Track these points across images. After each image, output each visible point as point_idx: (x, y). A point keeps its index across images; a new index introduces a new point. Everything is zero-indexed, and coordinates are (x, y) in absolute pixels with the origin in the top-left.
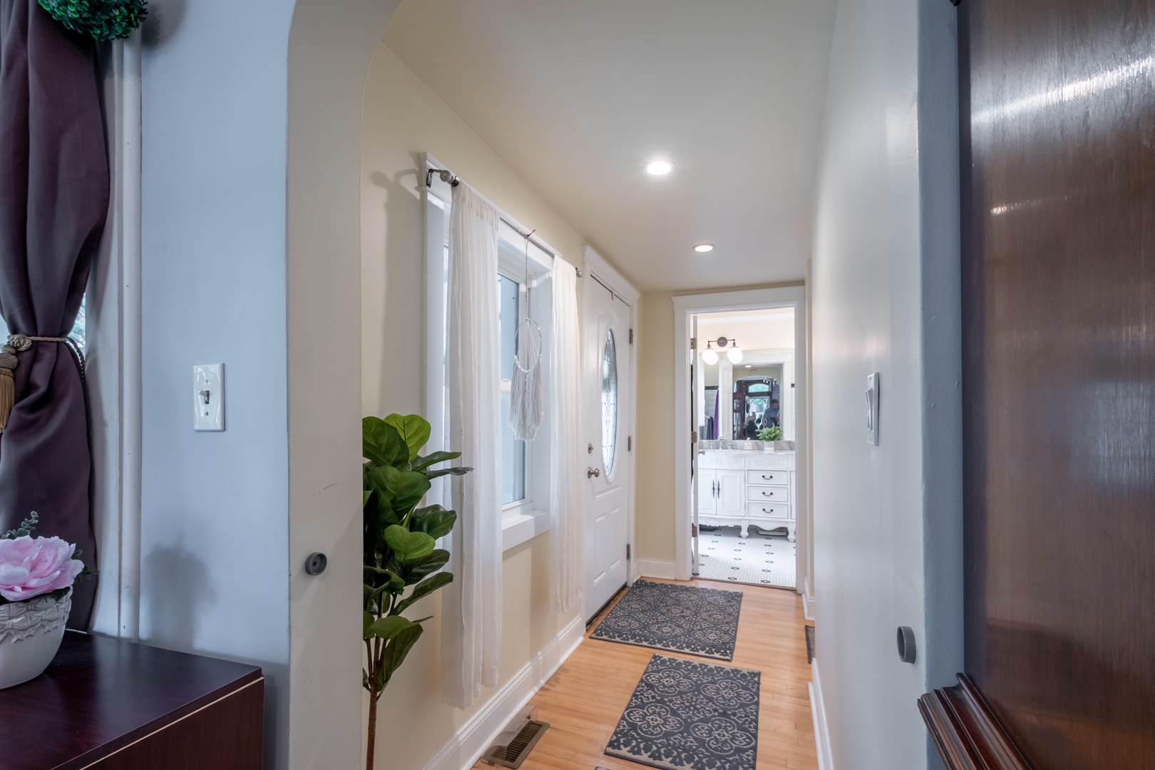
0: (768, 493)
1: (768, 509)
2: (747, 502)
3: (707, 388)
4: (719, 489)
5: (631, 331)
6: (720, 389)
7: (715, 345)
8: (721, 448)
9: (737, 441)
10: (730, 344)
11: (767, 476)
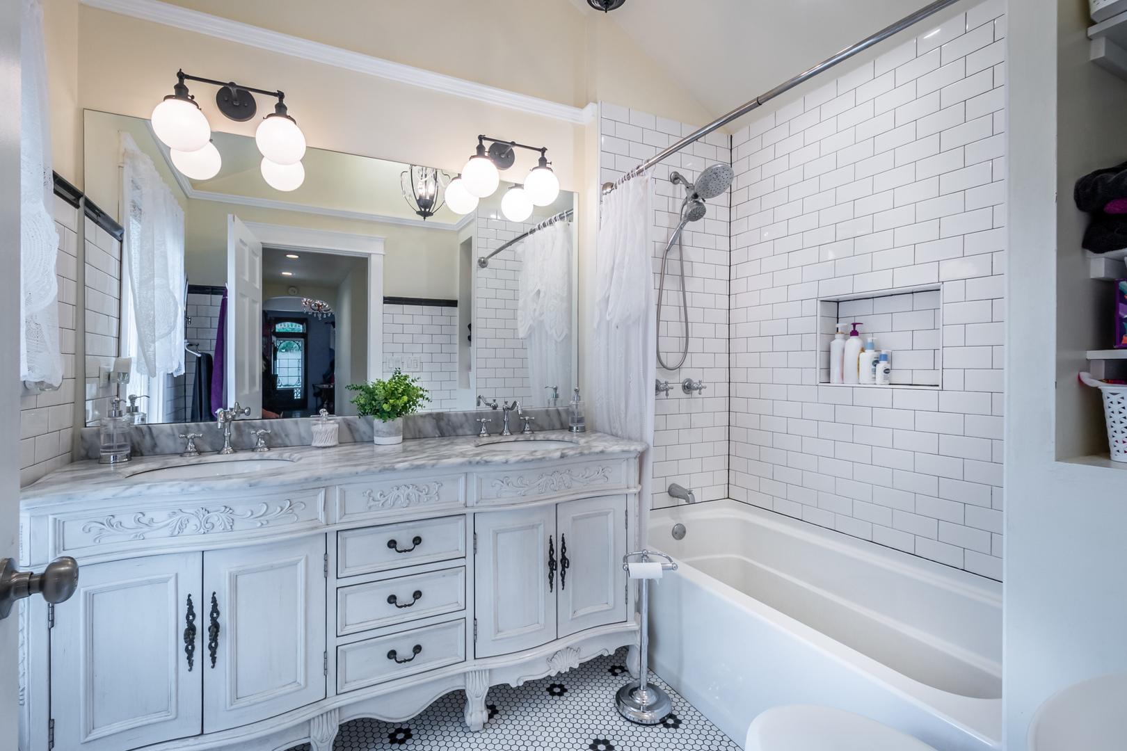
0: (404, 596)
1: (405, 651)
2: (333, 642)
4: (215, 628)
8: (227, 449)
9: (285, 420)
11: (405, 540)
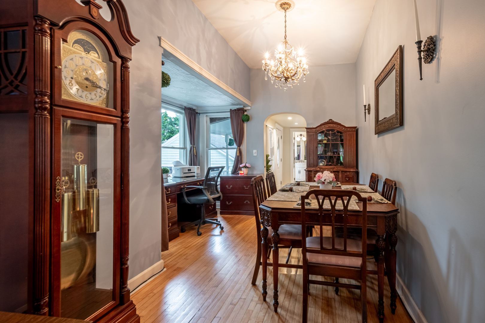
3: (297, 146)
4: (300, 172)
5: (281, 136)
6: (301, 146)
7: (299, 136)
8: (301, 162)
10: (303, 136)
